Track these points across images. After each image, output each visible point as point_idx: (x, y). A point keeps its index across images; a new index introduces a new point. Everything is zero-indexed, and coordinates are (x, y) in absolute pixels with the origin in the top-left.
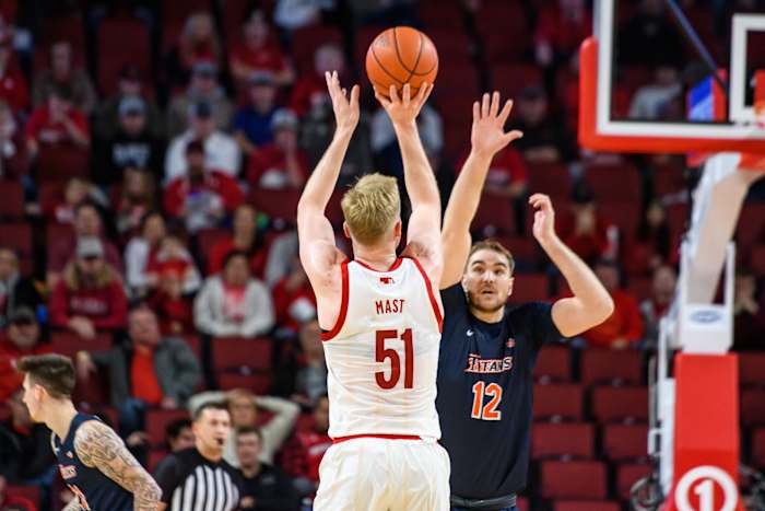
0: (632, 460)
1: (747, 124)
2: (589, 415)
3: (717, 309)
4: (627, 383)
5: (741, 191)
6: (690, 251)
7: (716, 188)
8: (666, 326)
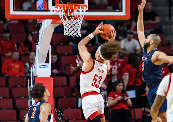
0: (24, 109)
1: (53, 11)
2: (11, 96)
3: (47, 64)
4: (22, 86)
5: (53, 30)
6: (39, 48)
7: (45, 29)
8: (32, 70)
